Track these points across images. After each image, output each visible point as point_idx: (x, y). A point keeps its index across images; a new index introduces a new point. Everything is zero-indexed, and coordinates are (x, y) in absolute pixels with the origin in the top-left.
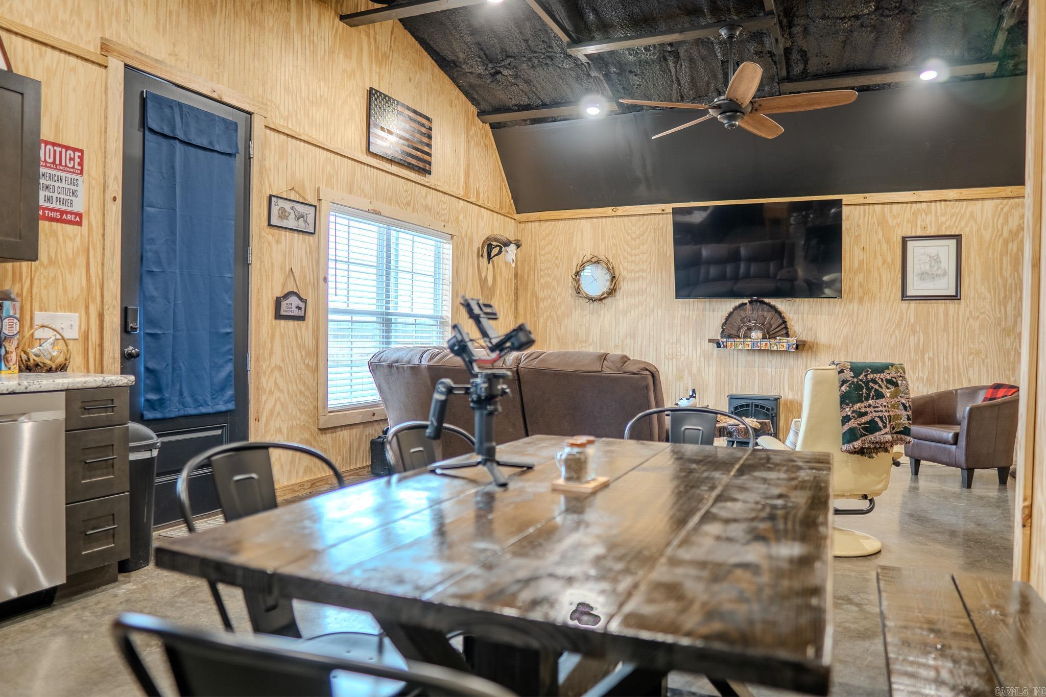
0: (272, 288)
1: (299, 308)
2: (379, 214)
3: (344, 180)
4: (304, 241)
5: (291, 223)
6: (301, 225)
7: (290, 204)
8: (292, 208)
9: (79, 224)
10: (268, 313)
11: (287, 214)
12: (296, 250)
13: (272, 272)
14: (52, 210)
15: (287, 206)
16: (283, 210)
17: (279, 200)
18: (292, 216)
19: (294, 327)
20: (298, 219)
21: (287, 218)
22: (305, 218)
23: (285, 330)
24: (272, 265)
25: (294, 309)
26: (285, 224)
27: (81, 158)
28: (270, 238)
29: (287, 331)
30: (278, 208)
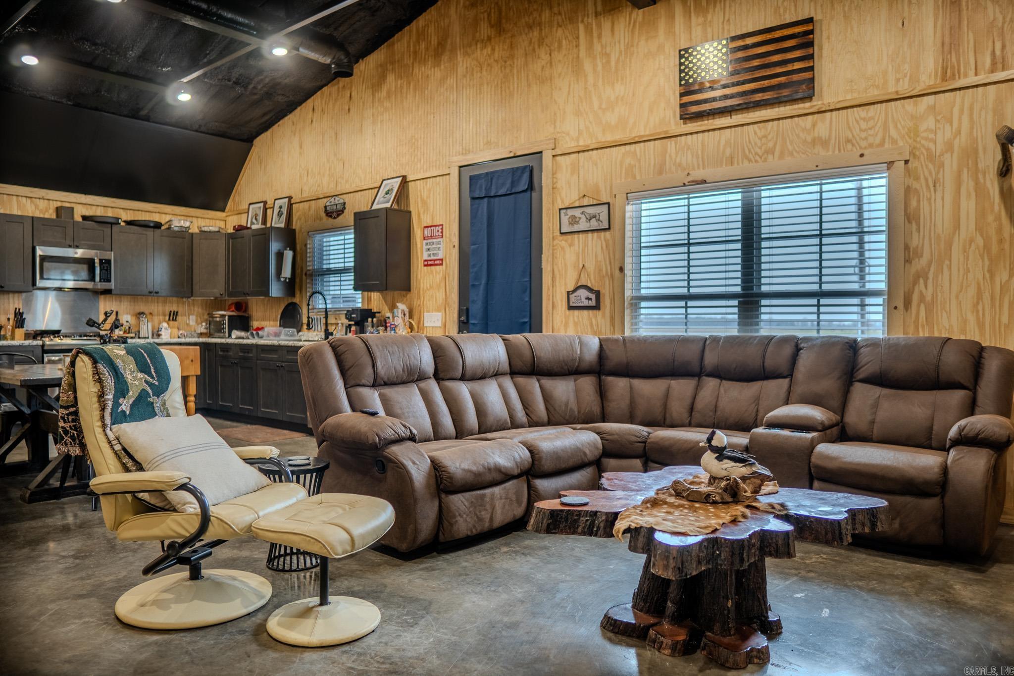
0: (566, 284)
1: (589, 299)
2: (705, 182)
3: (649, 164)
4: (599, 238)
5: (583, 225)
6: (594, 224)
7: (580, 210)
8: (582, 213)
9: (441, 264)
10: (562, 305)
11: (577, 219)
12: (590, 248)
13: (566, 272)
14: (431, 260)
15: (577, 213)
16: (573, 217)
17: (569, 210)
18: (583, 219)
19: (589, 316)
20: (590, 220)
21: (578, 223)
22: (597, 218)
23: (578, 319)
24: (566, 265)
25: (583, 300)
26: (576, 228)
27: (442, 229)
28: (563, 243)
29: (581, 319)
30: (568, 217)
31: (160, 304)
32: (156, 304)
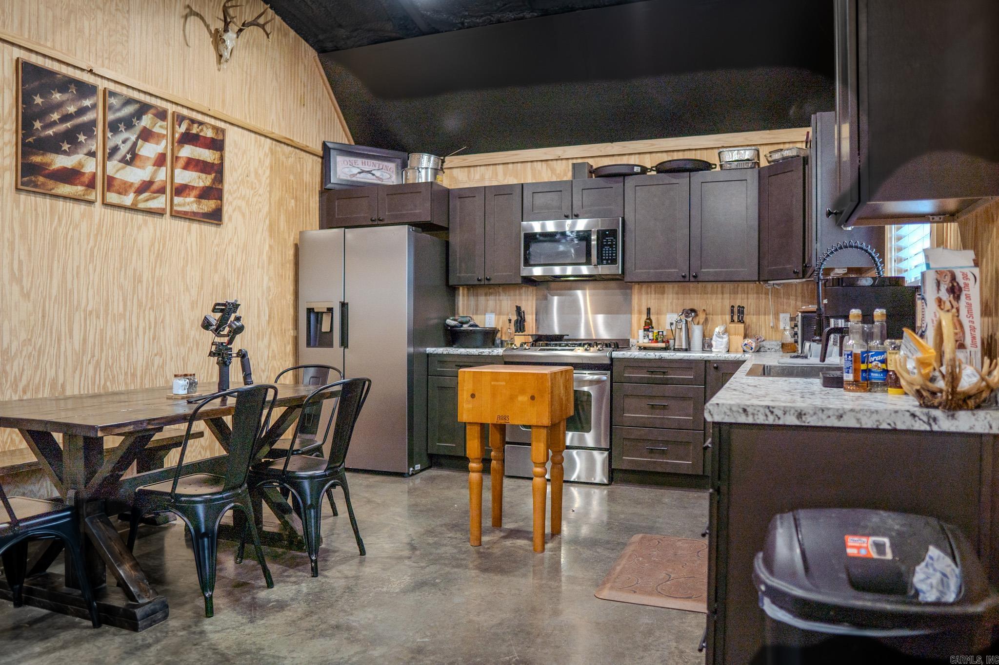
31: (727, 296)
32: (720, 296)
